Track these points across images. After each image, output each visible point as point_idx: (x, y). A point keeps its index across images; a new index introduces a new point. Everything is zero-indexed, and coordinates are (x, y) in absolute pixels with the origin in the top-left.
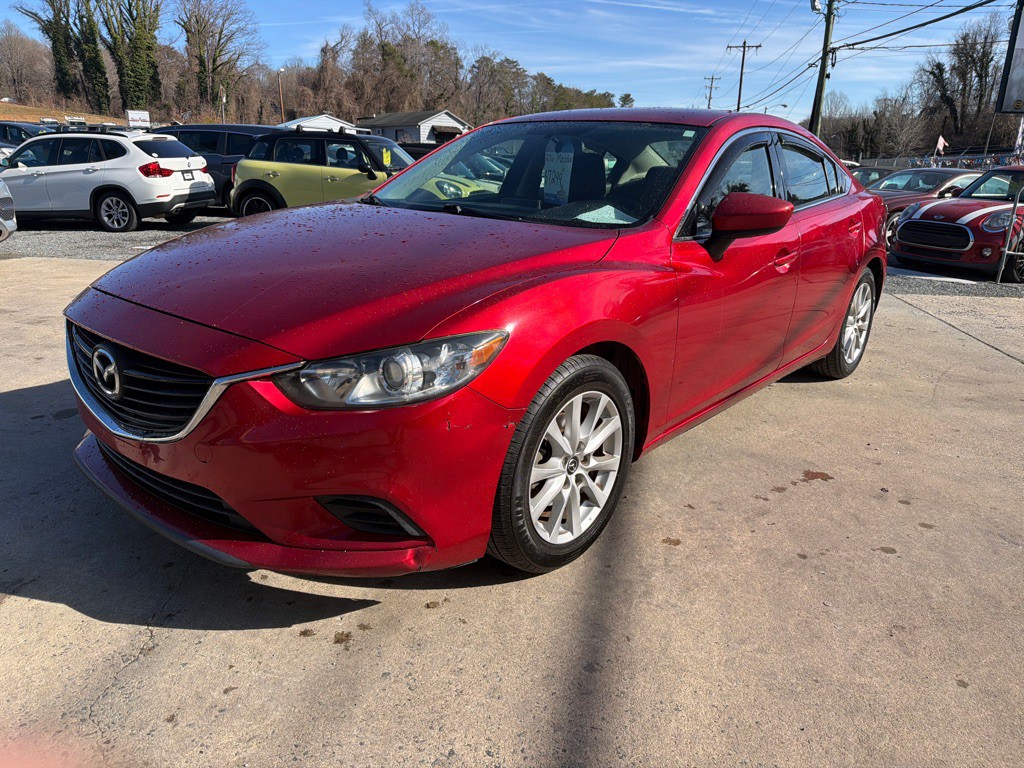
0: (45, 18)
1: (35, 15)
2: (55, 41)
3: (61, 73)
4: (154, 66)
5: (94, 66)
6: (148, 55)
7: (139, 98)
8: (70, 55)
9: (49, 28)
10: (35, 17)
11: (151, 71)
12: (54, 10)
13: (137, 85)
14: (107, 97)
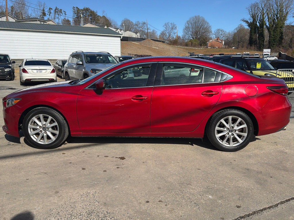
0: (249, 22)
1: (247, 21)
2: (251, 28)
3: (251, 38)
4: (282, 33)
5: (262, 35)
6: (280, 30)
7: (274, 44)
8: (255, 32)
9: (250, 25)
10: (247, 22)
11: (280, 35)
12: (253, 19)
13: (274, 40)
14: (263, 45)
